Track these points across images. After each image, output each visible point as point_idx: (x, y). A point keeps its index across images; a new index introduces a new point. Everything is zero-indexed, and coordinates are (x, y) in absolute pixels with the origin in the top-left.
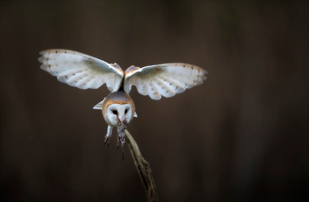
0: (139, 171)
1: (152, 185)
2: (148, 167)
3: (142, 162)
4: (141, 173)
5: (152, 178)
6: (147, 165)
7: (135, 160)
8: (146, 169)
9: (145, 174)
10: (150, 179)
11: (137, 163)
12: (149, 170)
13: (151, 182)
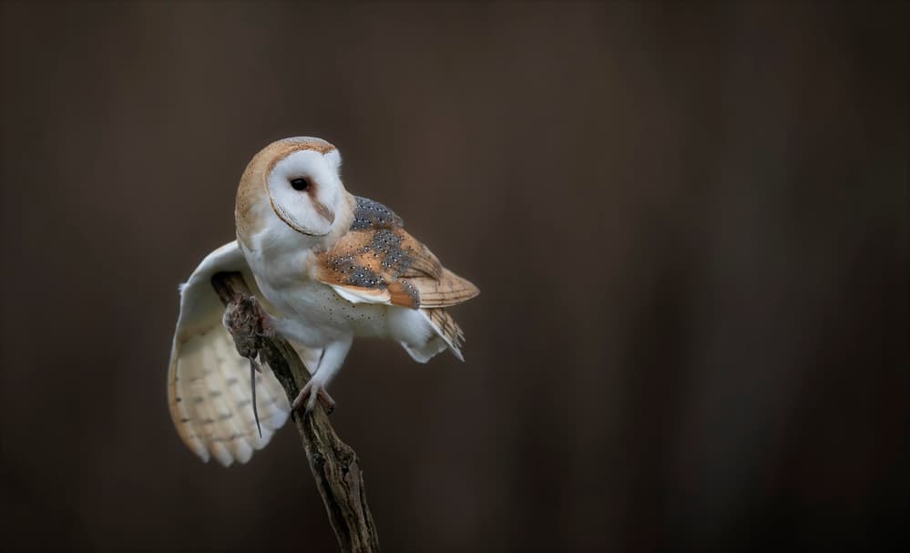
0: (318, 480)
1: (364, 533)
2: (352, 467)
3: (332, 446)
4: (325, 484)
5: (363, 506)
6: (348, 457)
7: (305, 440)
8: (345, 471)
9: (339, 490)
10: (359, 510)
11: (314, 449)
12: (356, 477)
13: (362, 521)
